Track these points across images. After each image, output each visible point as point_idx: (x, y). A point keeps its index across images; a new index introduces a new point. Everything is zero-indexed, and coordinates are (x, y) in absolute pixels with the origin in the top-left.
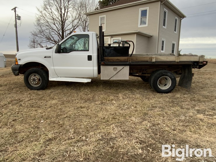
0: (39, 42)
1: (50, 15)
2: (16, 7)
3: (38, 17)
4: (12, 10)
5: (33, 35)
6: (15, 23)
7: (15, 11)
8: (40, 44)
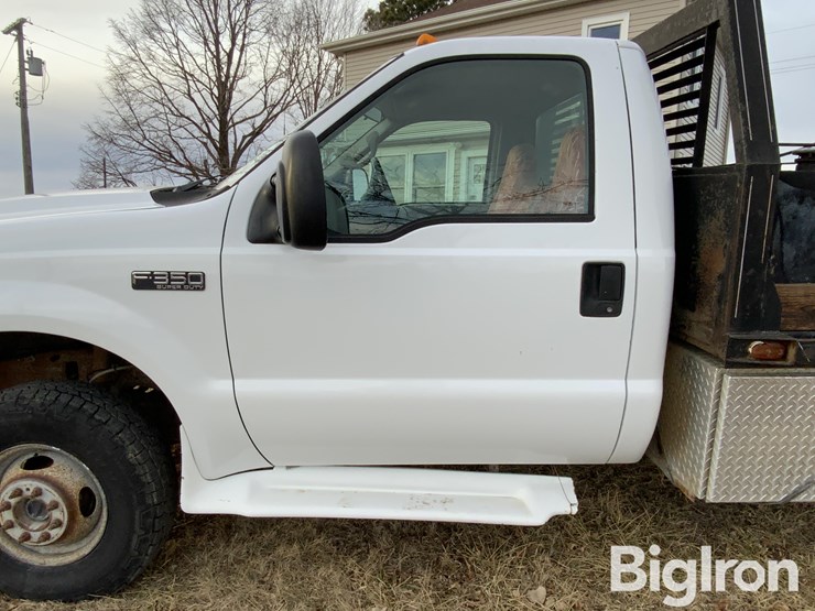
0: (122, 170)
1: (170, 54)
2: (23, 21)
3: (117, 62)
4: (7, 32)
5: (94, 141)
6: (18, 88)
7: (20, 39)
8: (128, 177)
